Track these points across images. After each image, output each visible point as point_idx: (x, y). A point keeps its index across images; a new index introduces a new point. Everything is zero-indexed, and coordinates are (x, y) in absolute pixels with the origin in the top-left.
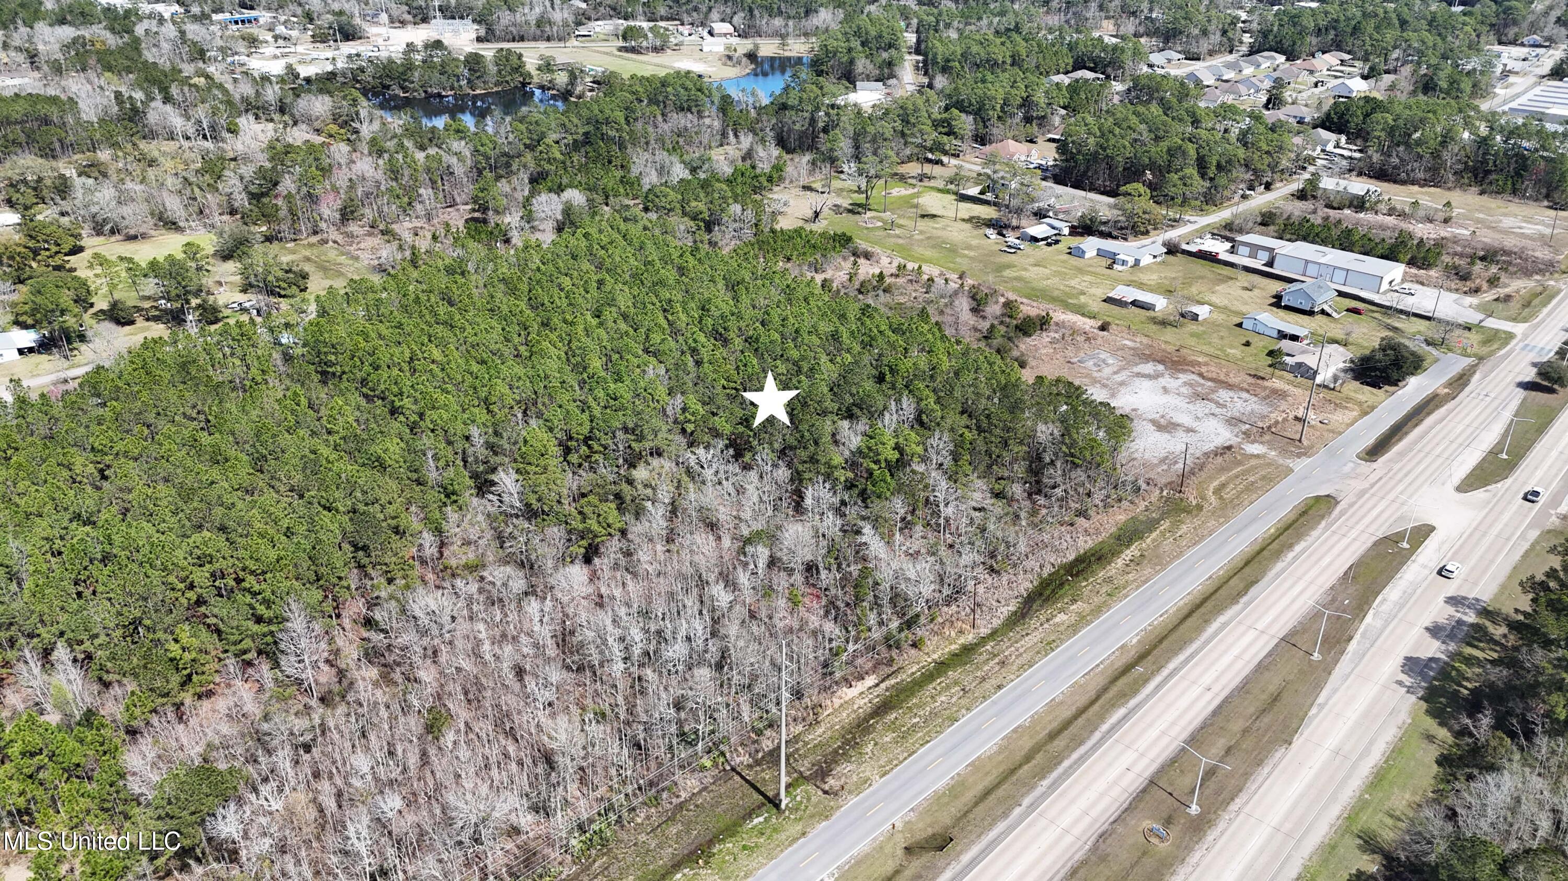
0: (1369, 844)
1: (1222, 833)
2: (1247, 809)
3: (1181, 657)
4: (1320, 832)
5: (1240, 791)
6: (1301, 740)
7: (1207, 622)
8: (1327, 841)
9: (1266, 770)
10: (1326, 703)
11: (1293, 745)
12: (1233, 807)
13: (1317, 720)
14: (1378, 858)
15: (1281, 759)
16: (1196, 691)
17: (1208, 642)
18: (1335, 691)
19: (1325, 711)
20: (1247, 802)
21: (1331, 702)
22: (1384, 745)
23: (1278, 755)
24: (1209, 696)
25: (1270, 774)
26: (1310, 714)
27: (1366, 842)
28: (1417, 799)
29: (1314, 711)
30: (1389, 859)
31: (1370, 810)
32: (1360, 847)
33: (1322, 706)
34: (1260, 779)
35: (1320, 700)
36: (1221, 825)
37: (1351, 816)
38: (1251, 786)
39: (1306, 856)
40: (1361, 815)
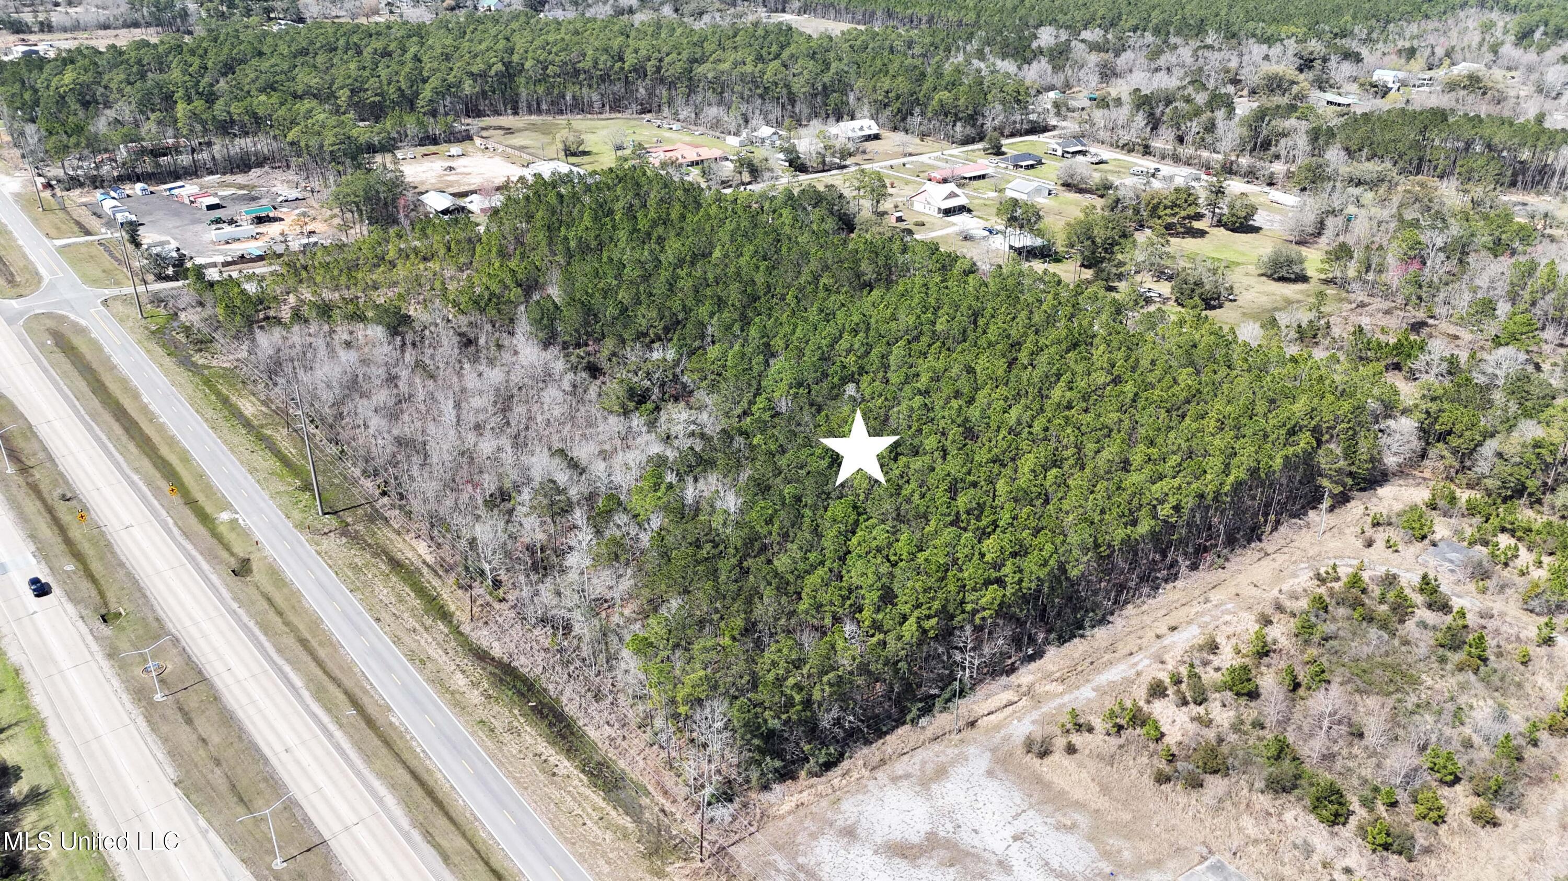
0: (36, 797)
1: (123, 705)
2: (132, 727)
3: (346, 745)
4: (70, 763)
5: (152, 729)
6: (174, 795)
7: (393, 786)
8: (60, 764)
9: (160, 756)
10: (205, 837)
11: (172, 786)
12: (141, 721)
13: (189, 820)
14: (20, 798)
15: (164, 771)
16: (291, 740)
17: (358, 774)
18: (217, 855)
19: (199, 836)
20: (138, 729)
21: (203, 843)
22: (117, 860)
23: (170, 770)
24: (279, 748)
25: (154, 756)
26: (200, 817)
27: (40, 794)
28: (45, 862)
29: (202, 823)
30: (14, 807)
31: (63, 812)
32: (38, 787)
33: (204, 833)
34: (154, 747)
35: (212, 835)
36: (129, 706)
37: (68, 795)
38: (151, 738)
39: (60, 746)
40: (64, 802)
